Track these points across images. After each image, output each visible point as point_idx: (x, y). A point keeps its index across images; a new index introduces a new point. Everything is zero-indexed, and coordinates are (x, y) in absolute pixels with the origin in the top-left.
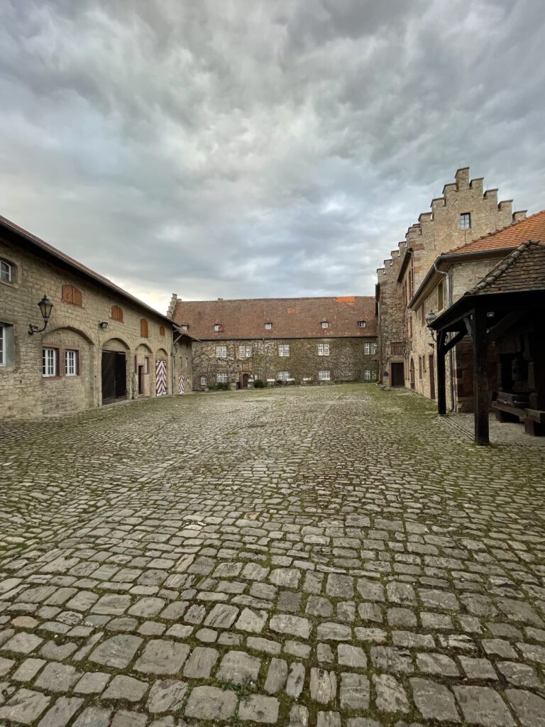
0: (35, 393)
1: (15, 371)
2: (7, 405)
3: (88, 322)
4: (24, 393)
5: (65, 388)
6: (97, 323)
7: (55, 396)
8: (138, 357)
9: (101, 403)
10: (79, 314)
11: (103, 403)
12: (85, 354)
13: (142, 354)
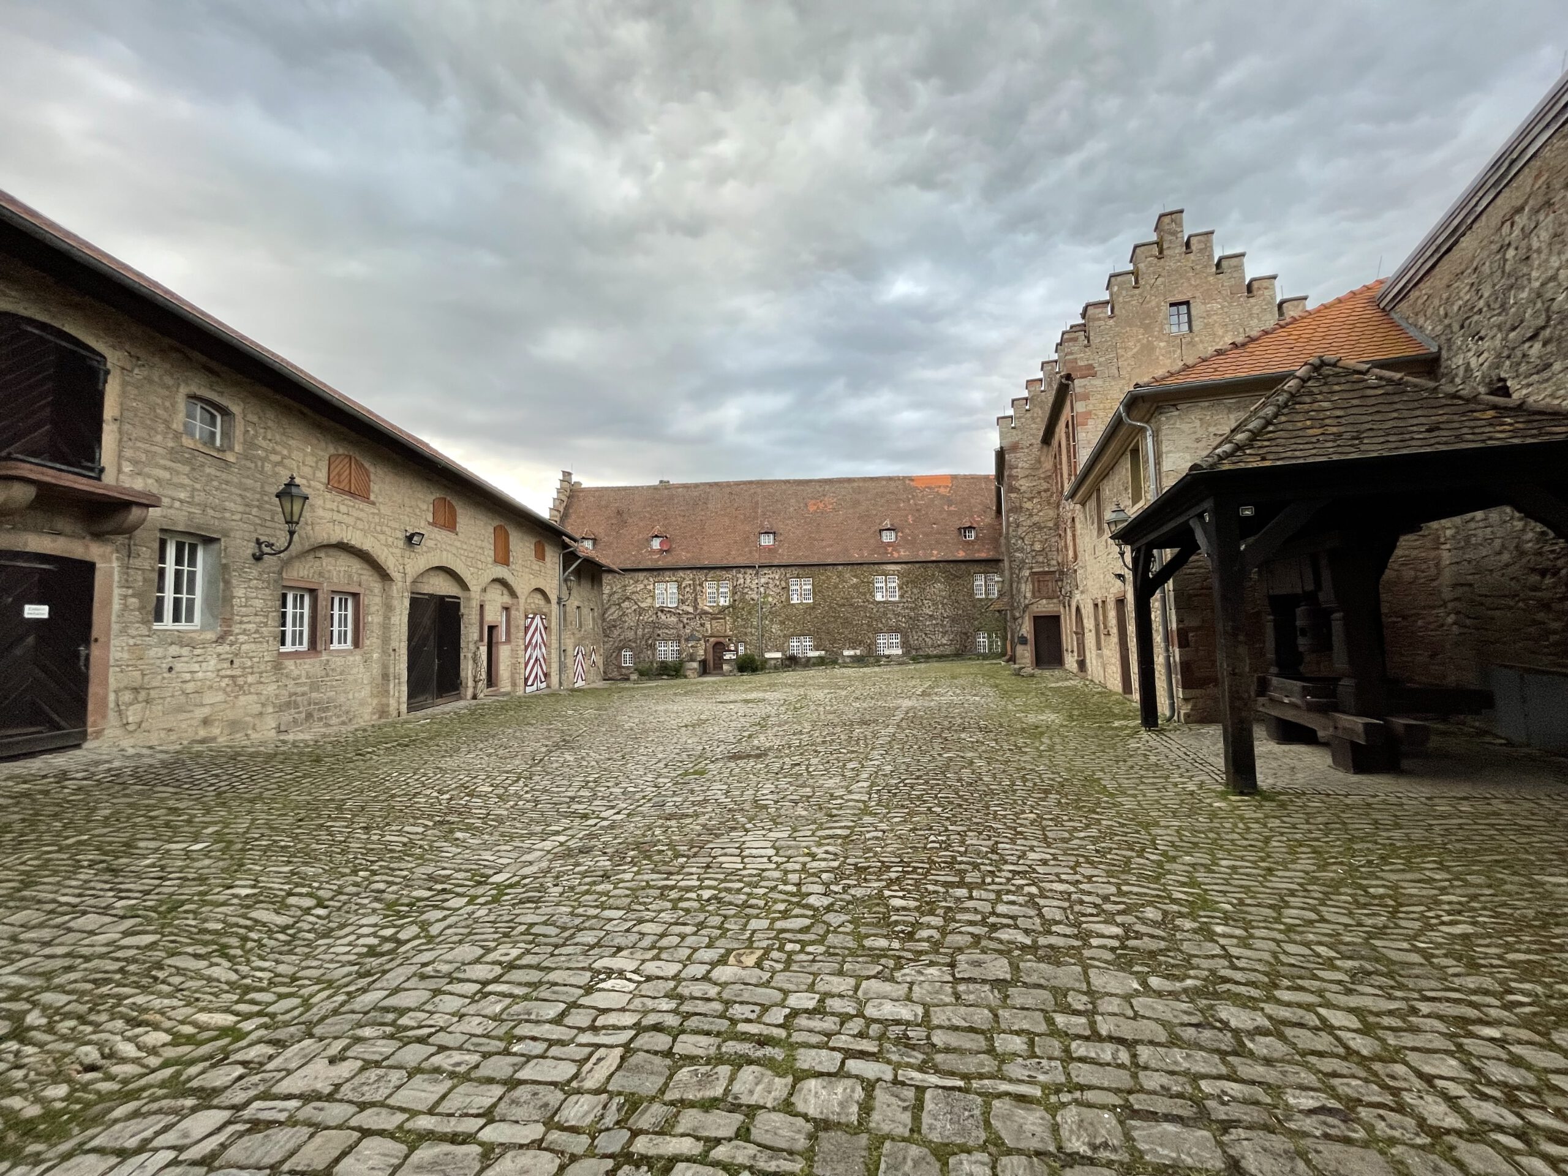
0: (261, 687)
1: (220, 640)
2: (200, 713)
3: (383, 533)
4: (238, 687)
5: (327, 675)
6: (401, 535)
7: (303, 694)
8: (487, 608)
9: (404, 708)
10: (362, 515)
11: (410, 709)
12: (373, 602)
13: (497, 598)
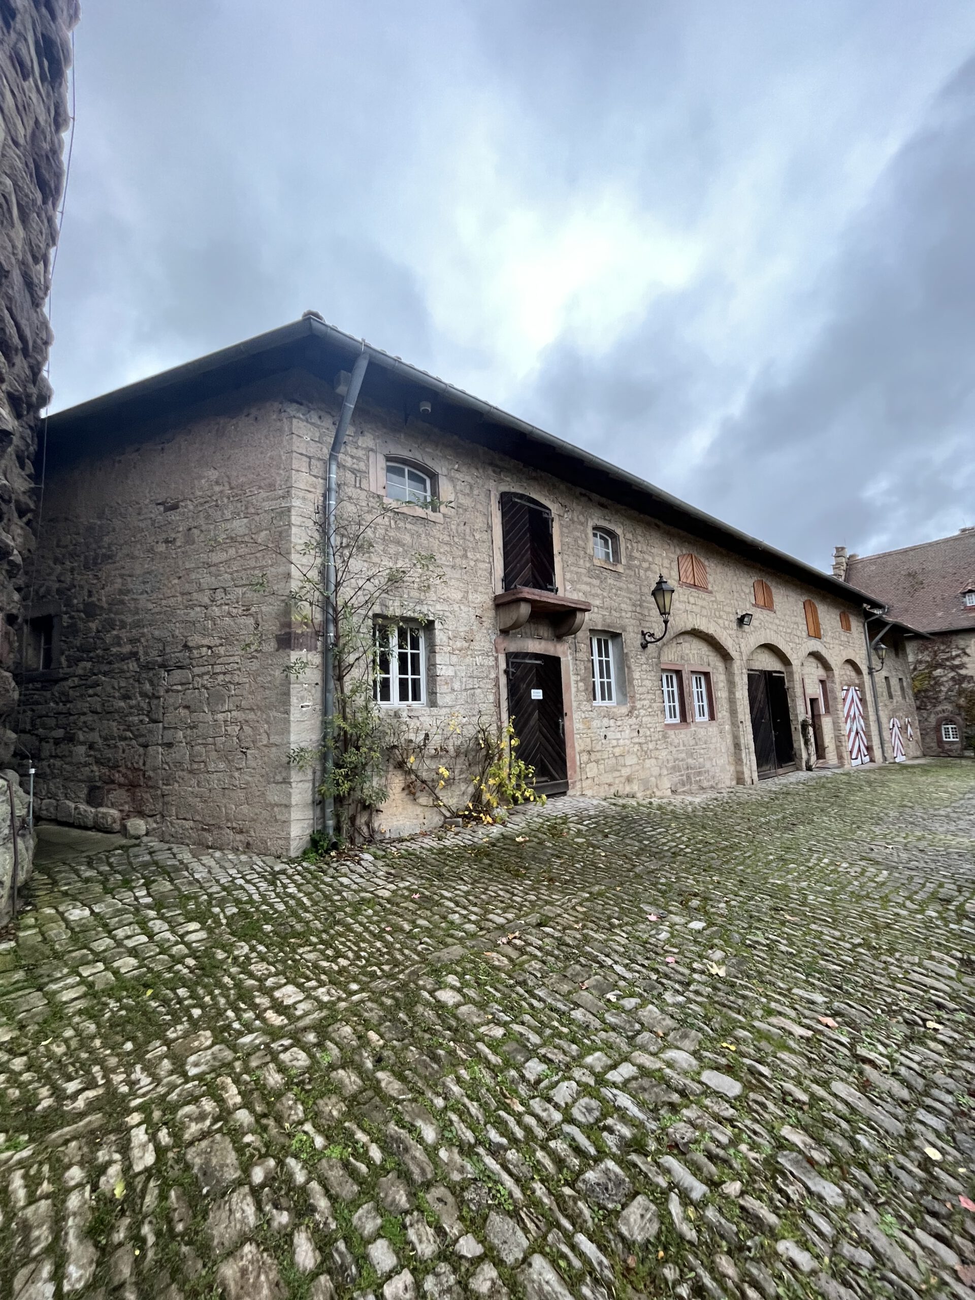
0: (657, 753)
1: (630, 714)
2: (625, 772)
3: (720, 617)
4: (646, 754)
5: (697, 744)
6: (734, 618)
7: (683, 760)
8: (806, 681)
9: (755, 775)
10: (705, 603)
11: (760, 777)
12: (719, 679)
13: (814, 672)
